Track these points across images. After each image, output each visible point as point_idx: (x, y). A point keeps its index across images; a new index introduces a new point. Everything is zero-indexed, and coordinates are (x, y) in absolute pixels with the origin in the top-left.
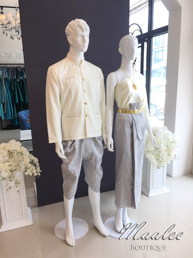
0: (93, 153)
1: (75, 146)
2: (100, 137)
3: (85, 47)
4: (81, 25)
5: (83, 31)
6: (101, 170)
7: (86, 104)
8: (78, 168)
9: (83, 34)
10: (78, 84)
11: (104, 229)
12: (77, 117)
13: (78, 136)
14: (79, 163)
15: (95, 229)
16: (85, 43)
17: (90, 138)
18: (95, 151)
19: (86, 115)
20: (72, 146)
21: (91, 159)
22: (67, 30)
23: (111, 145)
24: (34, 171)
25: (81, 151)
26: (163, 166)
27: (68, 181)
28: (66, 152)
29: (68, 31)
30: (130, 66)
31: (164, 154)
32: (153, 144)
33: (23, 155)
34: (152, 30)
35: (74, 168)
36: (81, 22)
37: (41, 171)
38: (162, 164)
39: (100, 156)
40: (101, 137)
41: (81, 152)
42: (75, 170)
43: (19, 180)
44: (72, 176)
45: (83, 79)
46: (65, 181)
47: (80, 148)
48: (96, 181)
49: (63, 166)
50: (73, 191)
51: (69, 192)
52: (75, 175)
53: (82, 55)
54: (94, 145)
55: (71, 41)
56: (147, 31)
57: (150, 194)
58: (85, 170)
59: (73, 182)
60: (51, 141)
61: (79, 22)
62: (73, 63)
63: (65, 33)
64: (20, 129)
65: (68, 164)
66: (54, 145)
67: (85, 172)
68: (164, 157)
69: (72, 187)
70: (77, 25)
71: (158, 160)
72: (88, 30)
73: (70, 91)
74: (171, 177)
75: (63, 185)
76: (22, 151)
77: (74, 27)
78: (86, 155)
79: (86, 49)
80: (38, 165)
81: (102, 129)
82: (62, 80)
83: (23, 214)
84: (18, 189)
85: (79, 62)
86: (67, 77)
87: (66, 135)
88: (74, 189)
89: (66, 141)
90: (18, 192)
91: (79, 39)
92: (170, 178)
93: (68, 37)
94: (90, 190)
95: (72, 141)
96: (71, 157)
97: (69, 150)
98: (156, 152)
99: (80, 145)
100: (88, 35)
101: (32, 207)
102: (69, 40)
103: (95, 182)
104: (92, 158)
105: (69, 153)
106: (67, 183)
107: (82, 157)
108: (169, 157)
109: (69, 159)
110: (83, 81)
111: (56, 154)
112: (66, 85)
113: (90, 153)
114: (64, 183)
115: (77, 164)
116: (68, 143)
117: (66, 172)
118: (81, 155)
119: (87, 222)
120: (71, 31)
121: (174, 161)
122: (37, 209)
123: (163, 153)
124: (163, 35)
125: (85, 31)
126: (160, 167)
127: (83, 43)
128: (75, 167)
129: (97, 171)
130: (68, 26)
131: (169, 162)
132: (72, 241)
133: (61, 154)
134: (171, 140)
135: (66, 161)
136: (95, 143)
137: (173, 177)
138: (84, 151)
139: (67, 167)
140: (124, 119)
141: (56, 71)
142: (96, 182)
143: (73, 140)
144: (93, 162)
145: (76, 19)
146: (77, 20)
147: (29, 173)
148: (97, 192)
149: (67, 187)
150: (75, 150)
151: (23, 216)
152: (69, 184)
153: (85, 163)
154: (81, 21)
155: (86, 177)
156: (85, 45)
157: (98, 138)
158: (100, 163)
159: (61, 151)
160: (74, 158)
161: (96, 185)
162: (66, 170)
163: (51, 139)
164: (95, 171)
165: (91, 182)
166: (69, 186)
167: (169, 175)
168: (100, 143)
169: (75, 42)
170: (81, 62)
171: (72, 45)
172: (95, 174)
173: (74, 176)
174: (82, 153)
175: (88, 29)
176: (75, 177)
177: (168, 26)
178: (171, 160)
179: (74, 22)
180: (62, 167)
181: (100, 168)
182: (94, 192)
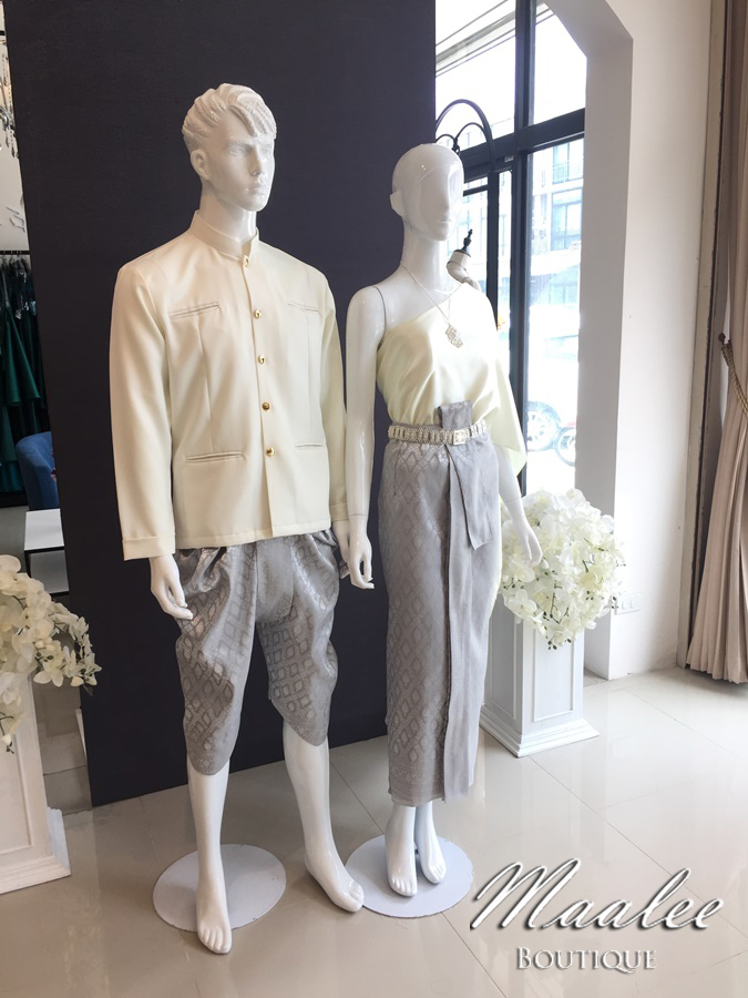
0: (296, 595)
1: (226, 568)
2: (324, 532)
3: (260, 190)
4: (242, 108)
5: (251, 132)
6: (330, 660)
7: (265, 408)
8: (241, 653)
9: (250, 141)
10: (236, 332)
11: (345, 883)
12: (233, 459)
13: (240, 531)
14: (244, 633)
15: (311, 887)
16: (261, 176)
17: (285, 538)
18: (305, 587)
19: (269, 452)
20: (216, 570)
21: (290, 618)
22: (189, 127)
23: (362, 565)
24: (73, 668)
25: (251, 587)
26: (569, 641)
27: (201, 706)
28: (192, 591)
29: (193, 131)
30: (434, 262)
31: (574, 594)
32: (528, 558)
33: (24, 607)
34: (530, 125)
35: (223, 652)
36: (240, 97)
37: (99, 669)
38: (567, 633)
39: (323, 607)
40: (328, 532)
41: (252, 593)
42: (227, 663)
43: (14, 702)
44: (219, 685)
45: (254, 315)
46: (191, 703)
47: (247, 577)
48: (310, 703)
49: (183, 647)
50: (224, 741)
51: (207, 747)
52: (229, 682)
53: (249, 221)
54: (302, 565)
55: (206, 167)
56: (511, 130)
57: (521, 746)
58: (268, 660)
59: (223, 709)
60: (131, 552)
61: (234, 97)
62: (215, 252)
63: (181, 135)
64: (25, 504)
65: (198, 639)
66: (143, 567)
67: (270, 669)
68: (573, 605)
69: (217, 728)
70: (225, 108)
71: (551, 616)
72: (270, 127)
73: (204, 360)
74: (604, 678)
75: (185, 721)
76: (20, 593)
77: (215, 116)
78: (271, 605)
79: (262, 199)
80: (87, 644)
81: (332, 503)
82: (172, 318)
83: (29, 836)
84: (8, 739)
85: (239, 249)
86: (192, 305)
87: (191, 525)
88: (226, 735)
89: (193, 550)
90: (8, 750)
91: (237, 162)
92: (599, 685)
93: (193, 154)
94: (291, 738)
95: (215, 549)
96: (213, 610)
97: (205, 584)
98: (541, 587)
99: (245, 563)
100: (269, 146)
101: (68, 810)
102: (196, 164)
103: (306, 706)
104: (293, 614)
105: (203, 598)
106: (197, 712)
107: (253, 610)
108: (593, 606)
109: (206, 619)
110: (255, 320)
111: (155, 604)
112: (188, 337)
113: (285, 596)
114: (187, 714)
115: (239, 640)
116: (201, 560)
117: (193, 670)
118: (251, 603)
119: (282, 859)
120: (205, 129)
121: (614, 619)
122: (88, 815)
123: (570, 590)
124: (566, 145)
125: (256, 130)
126: (560, 644)
127: (251, 175)
128: (230, 649)
129: (313, 665)
130: (191, 112)
131: (592, 625)
132: (221, 934)
133: (172, 602)
134: (596, 541)
135: (194, 628)
136: (304, 557)
137: (610, 678)
138: (262, 587)
139: (196, 650)
140: (418, 467)
141: (148, 282)
142: (310, 707)
143: (219, 544)
144: (297, 630)
145: (224, 86)
146: (229, 88)
147: (51, 675)
148: (317, 745)
149: (199, 726)
150: (229, 585)
151: (30, 843)
152: (206, 718)
153: (267, 636)
154: (241, 92)
155: (272, 686)
156: (258, 186)
157: (317, 539)
158: (328, 632)
159: (170, 589)
160: (224, 617)
161: (310, 715)
162: (193, 662)
163: (131, 542)
164: (307, 664)
165: (291, 707)
166: (208, 722)
167: (594, 672)
168: (324, 555)
169: (222, 171)
170: (247, 247)
171: (208, 182)
172: (308, 677)
173: (224, 683)
174: (255, 596)
175: (268, 124)
176: (229, 687)
177: (582, 111)
178: (599, 615)
179: (213, 98)
180: (177, 650)
181: (328, 653)
182: (304, 742)
